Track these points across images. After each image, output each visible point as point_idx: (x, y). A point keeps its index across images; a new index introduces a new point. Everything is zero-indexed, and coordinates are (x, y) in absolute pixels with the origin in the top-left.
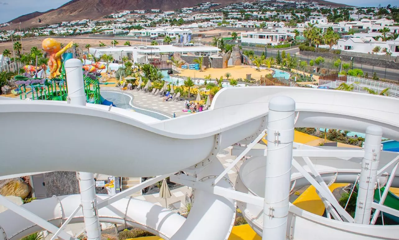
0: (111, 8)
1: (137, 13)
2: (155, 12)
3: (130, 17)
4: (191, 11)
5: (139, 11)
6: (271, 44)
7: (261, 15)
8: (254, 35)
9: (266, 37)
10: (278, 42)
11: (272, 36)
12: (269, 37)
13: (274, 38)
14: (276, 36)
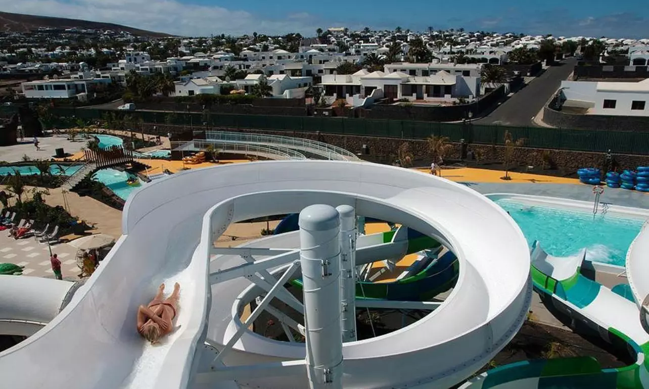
6: (77, 97)
7: (46, 53)
8: (46, 86)
9: (66, 88)
10: (86, 93)
11: (76, 85)
12: (71, 87)
13: (80, 88)
14: (83, 85)
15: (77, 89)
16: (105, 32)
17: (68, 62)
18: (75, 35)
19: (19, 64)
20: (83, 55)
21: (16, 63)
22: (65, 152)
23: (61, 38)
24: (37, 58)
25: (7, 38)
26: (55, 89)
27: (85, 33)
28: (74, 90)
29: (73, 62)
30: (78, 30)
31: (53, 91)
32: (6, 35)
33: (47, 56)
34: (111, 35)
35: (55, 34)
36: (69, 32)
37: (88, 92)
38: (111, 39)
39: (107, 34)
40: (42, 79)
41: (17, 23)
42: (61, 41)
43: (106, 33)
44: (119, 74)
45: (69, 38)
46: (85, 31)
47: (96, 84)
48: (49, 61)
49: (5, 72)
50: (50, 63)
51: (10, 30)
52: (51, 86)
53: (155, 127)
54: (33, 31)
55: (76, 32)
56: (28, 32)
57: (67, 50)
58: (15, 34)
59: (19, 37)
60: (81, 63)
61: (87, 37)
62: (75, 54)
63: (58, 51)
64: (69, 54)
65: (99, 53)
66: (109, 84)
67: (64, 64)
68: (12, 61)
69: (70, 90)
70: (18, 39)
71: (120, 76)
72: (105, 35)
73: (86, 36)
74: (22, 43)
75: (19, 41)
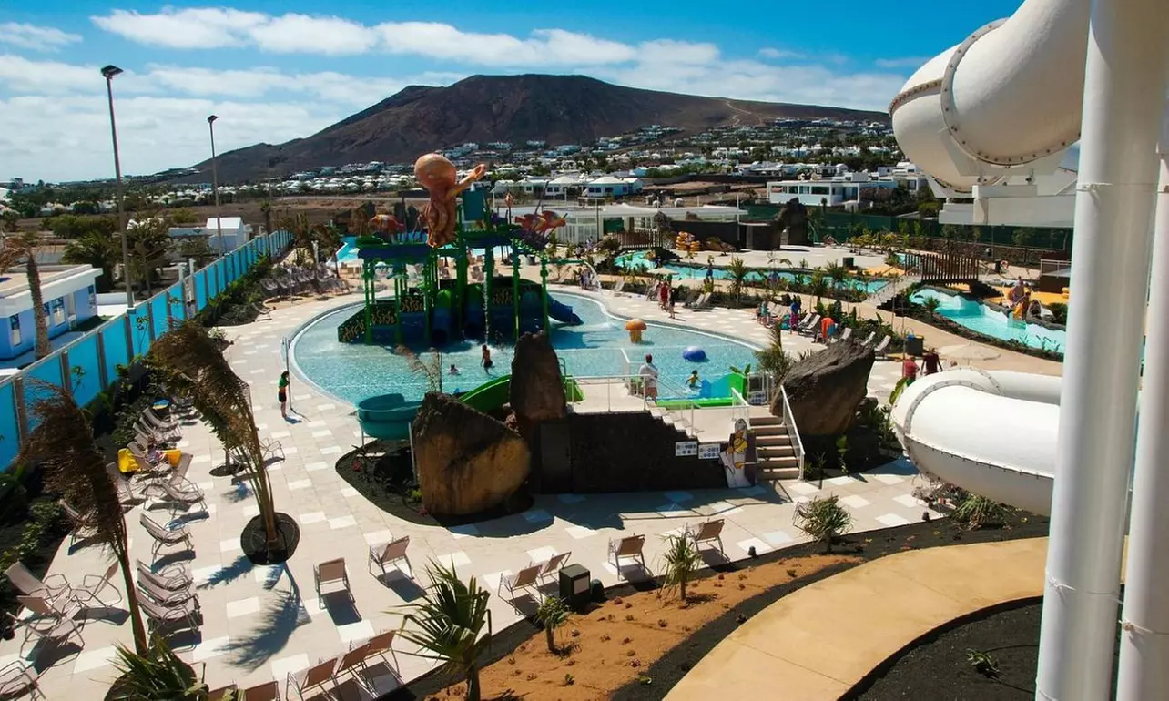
0: (435, 137)
1: (493, 148)
2: (535, 148)
3: (477, 157)
4: (617, 146)
5: (498, 144)
6: (843, 206)
7: (789, 151)
8: (801, 187)
9: (831, 191)
10: (858, 201)
11: (844, 188)
12: (836, 190)
13: (849, 192)
14: (855, 189)
15: (844, 194)
16: (869, 124)
17: (819, 163)
18: (825, 129)
19: (756, 163)
20: (841, 154)
21: (751, 163)
22: (855, 264)
23: (805, 133)
24: (778, 157)
25: (734, 133)
26: (813, 193)
27: (840, 127)
28: (841, 196)
29: (826, 163)
30: (829, 122)
31: (810, 194)
32: (733, 130)
33: (789, 154)
34: (877, 130)
35: (797, 127)
36: (819, 125)
37: (861, 199)
38: (878, 135)
39: (873, 129)
40: (796, 179)
41: (750, 113)
42: (805, 138)
43: (871, 126)
44: (908, 178)
45: (816, 133)
46: (840, 123)
47: (875, 189)
48: (793, 161)
49: (736, 174)
50: (795, 163)
51: (739, 123)
52: (808, 188)
53: (987, 250)
54: (767, 124)
55: (825, 125)
56: (762, 125)
57: (818, 147)
58: (744, 129)
59: (749, 132)
60: (839, 165)
61: (841, 133)
62: (830, 152)
63: (804, 149)
64: (821, 153)
65: (865, 151)
66: (895, 189)
67: (814, 166)
68: (742, 159)
69: (835, 196)
70: (747, 134)
71: (909, 181)
72: (869, 129)
73: (840, 130)
74: (752, 139)
75: (748, 137)
